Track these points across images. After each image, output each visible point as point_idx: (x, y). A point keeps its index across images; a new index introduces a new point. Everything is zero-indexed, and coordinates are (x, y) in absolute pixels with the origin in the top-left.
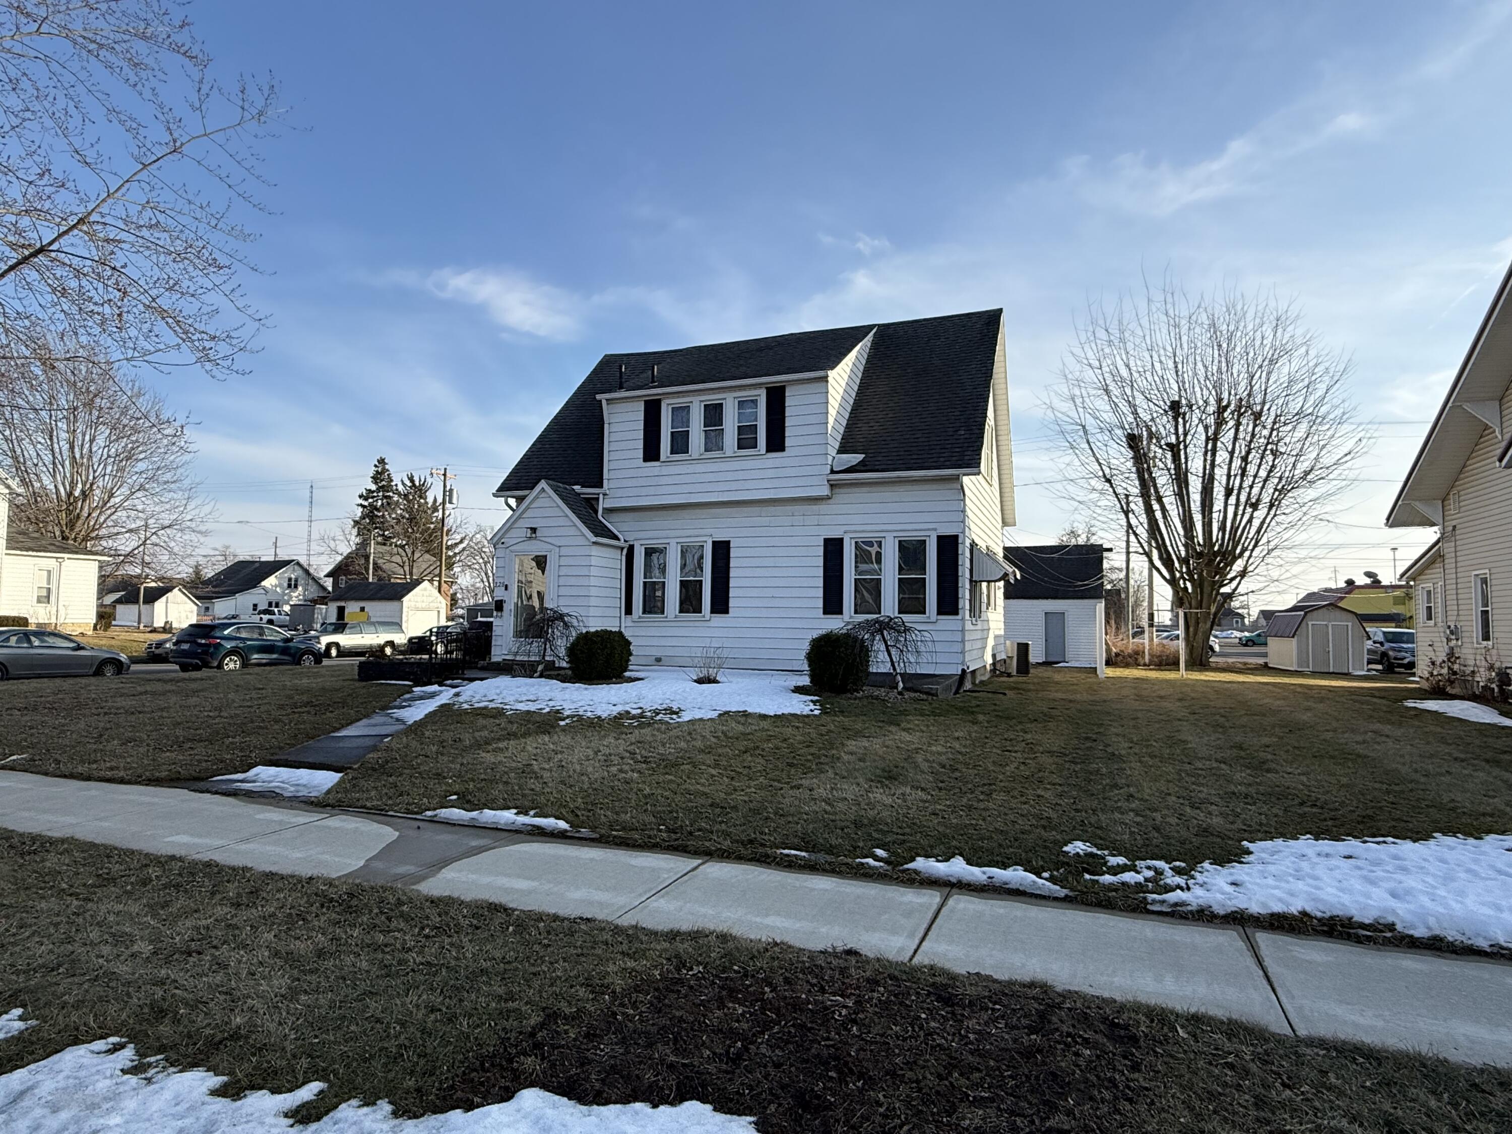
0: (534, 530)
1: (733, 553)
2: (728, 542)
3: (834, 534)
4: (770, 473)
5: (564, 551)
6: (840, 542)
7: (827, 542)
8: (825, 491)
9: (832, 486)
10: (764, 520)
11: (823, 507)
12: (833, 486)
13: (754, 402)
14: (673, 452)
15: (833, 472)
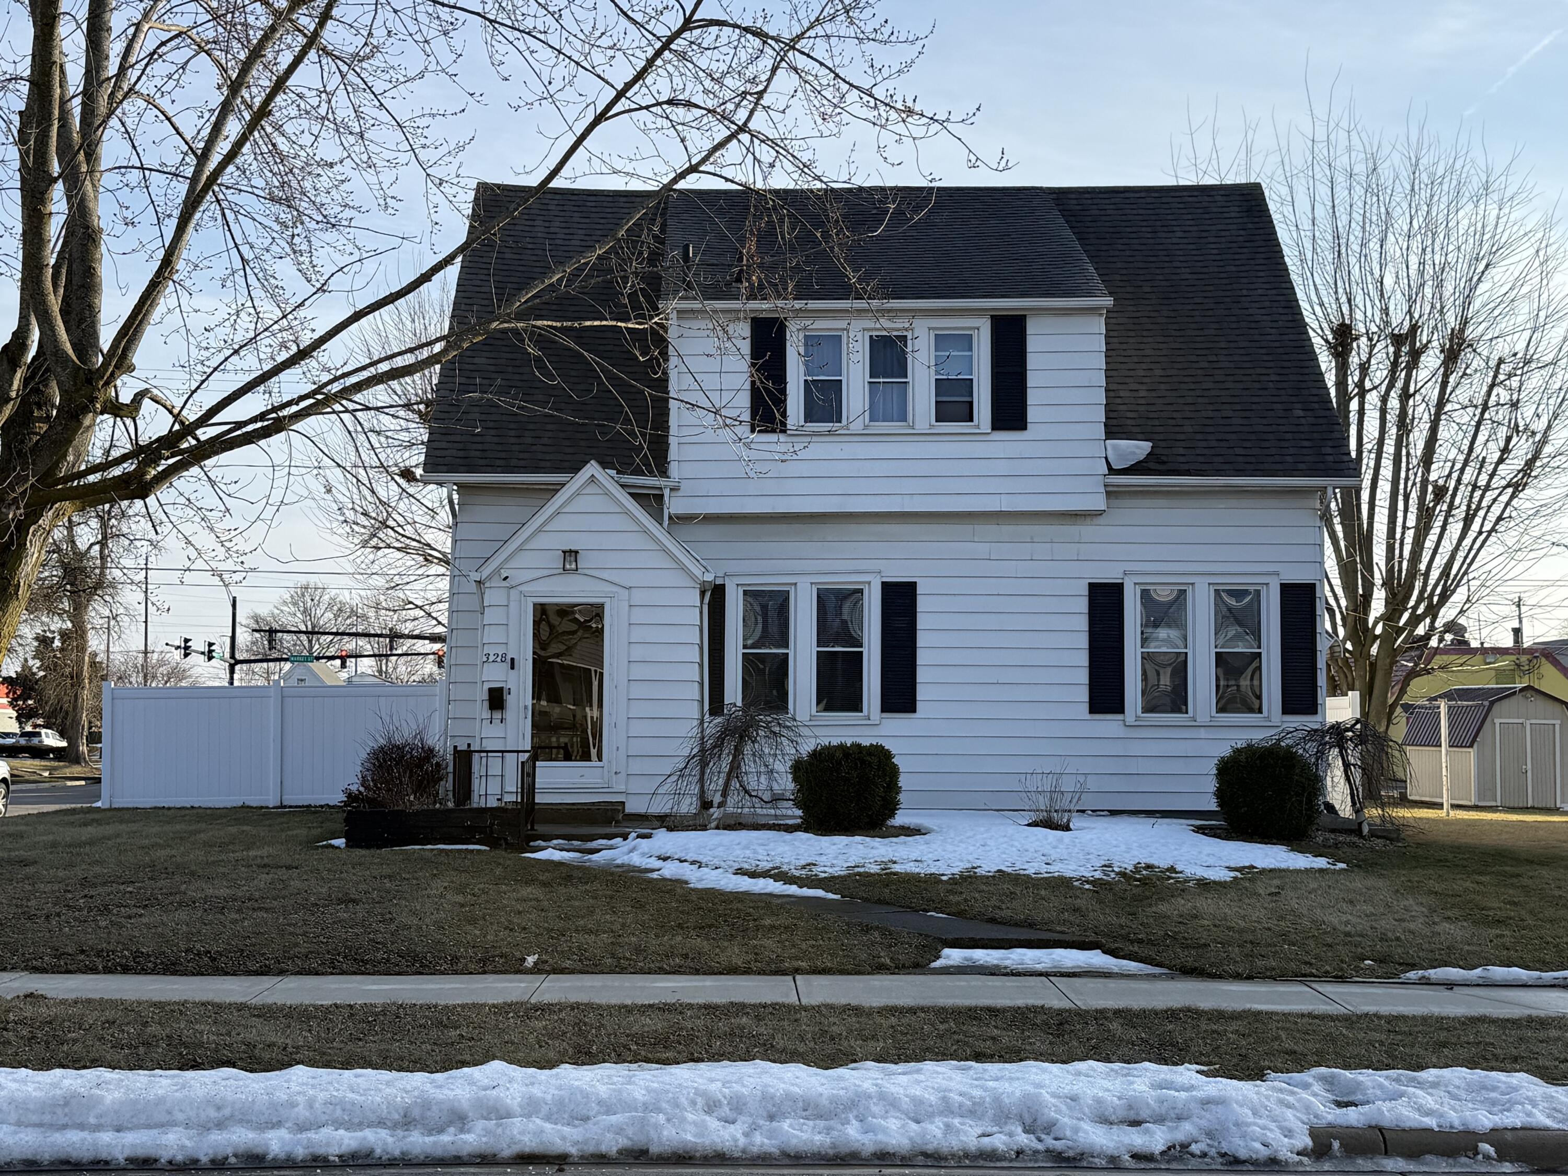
0: (571, 554)
1: (922, 604)
2: (912, 586)
3: (1107, 574)
4: (1002, 467)
5: (638, 597)
6: (1118, 589)
7: (1095, 589)
8: (1098, 502)
9: (1109, 494)
10: (982, 549)
11: (1087, 530)
12: (1111, 493)
13: (966, 341)
14: (809, 418)
15: (1112, 471)
